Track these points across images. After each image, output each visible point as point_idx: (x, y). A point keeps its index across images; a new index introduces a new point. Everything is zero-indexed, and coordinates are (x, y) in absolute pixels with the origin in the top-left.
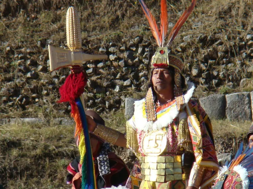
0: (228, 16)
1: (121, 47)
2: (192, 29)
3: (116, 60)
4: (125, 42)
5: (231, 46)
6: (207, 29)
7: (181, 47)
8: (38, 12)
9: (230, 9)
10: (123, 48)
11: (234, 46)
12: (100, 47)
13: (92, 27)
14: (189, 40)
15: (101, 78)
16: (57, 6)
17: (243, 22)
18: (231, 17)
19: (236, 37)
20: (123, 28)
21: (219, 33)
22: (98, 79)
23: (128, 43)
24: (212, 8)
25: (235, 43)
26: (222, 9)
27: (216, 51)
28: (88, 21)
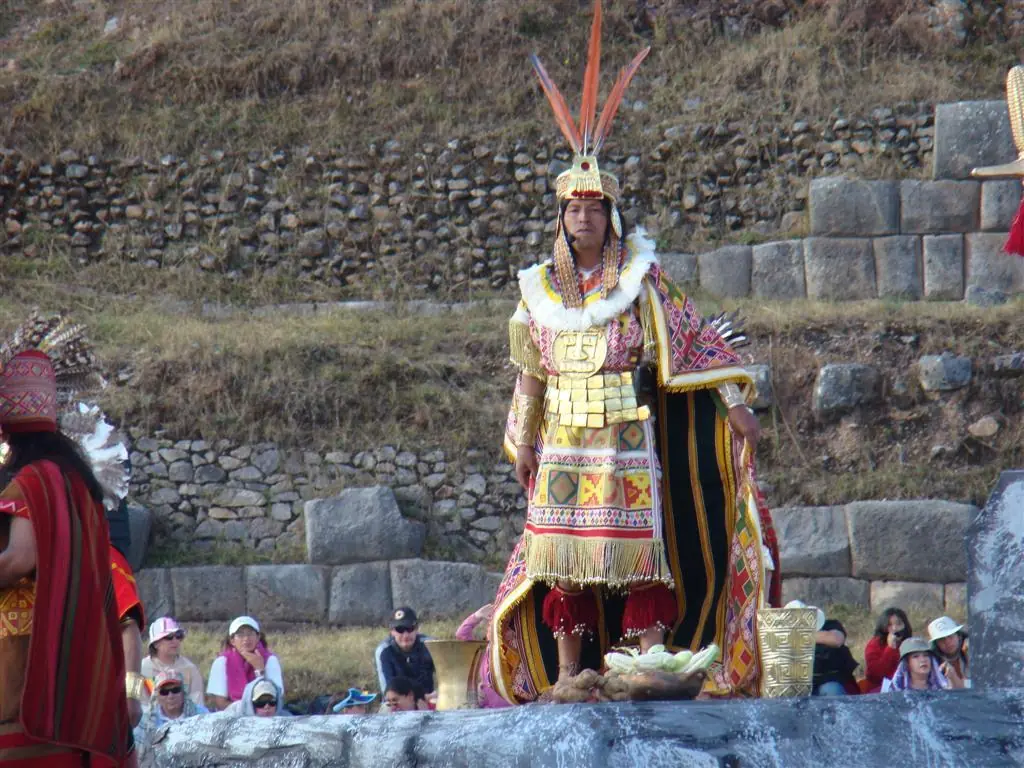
0: (755, 85)
1: (537, 153)
2: (681, 113)
3: (528, 179)
4: (545, 144)
5: (761, 147)
6: (712, 112)
7: (661, 151)
8: (367, 84)
9: (758, 71)
10: (542, 155)
11: (768, 145)
12: (495, 154)
13: (477, 113)
14: (677, 136)
15: (498, 218)
16: (406, 72)
17: (785, 97)
18: (761, 85)
19: (773, 127)
20: (543, 114)
21: (736, 120)
22: (492, 219)
23: (551, 144)
24: (721, 70)
25: (770, 139)
26: (744, 70)
27: (730, 157)
28: (470, 101)
